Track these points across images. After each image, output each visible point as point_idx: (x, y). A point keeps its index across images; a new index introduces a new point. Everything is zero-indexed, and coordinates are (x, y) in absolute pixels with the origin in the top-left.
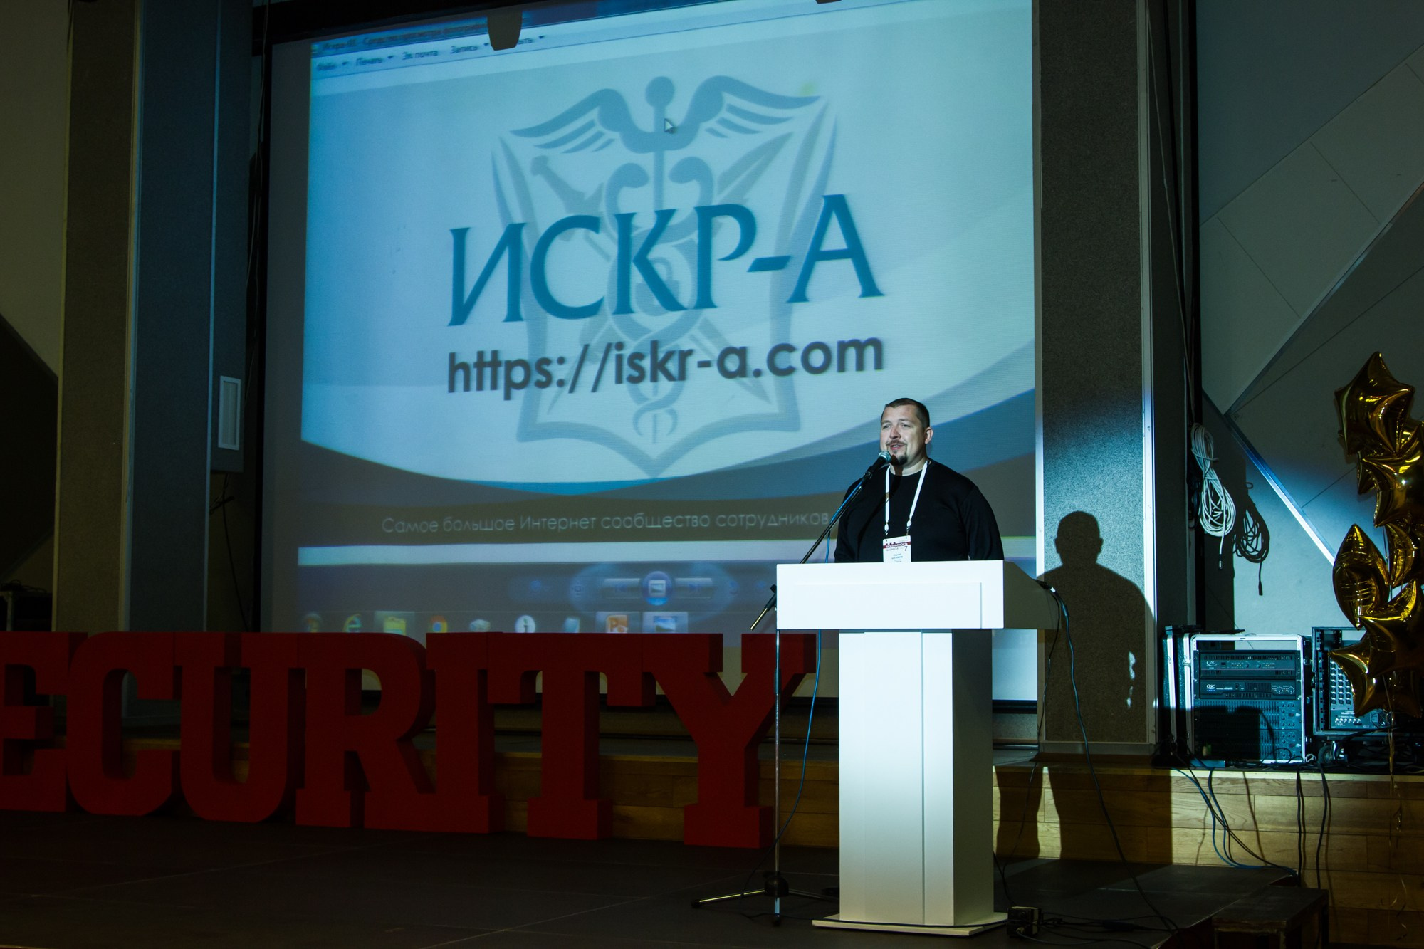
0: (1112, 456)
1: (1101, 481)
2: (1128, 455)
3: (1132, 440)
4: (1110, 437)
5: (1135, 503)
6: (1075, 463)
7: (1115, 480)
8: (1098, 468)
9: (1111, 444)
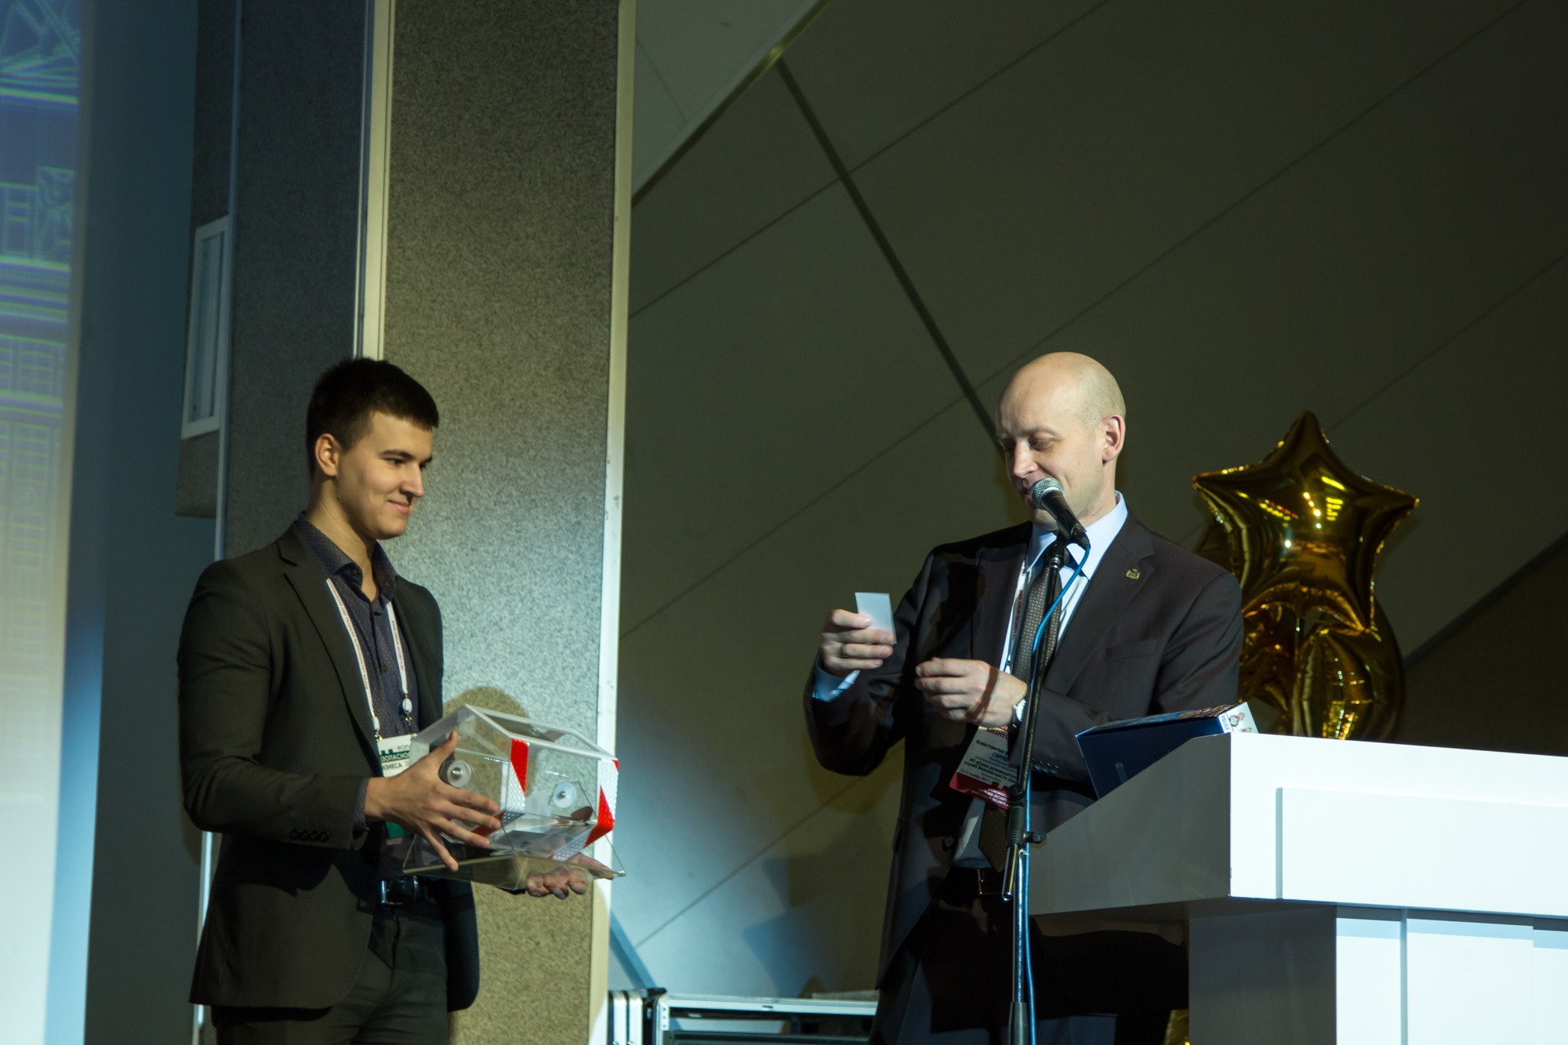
0: (531, 556)
1: (506, 613)
2: (567, 558)
3: (578, 523)
4: (529, 510)
5: (578, 673)
6: (447, 560)
7: (538, 613)
8: (500, 578)
9: (530, 526)
